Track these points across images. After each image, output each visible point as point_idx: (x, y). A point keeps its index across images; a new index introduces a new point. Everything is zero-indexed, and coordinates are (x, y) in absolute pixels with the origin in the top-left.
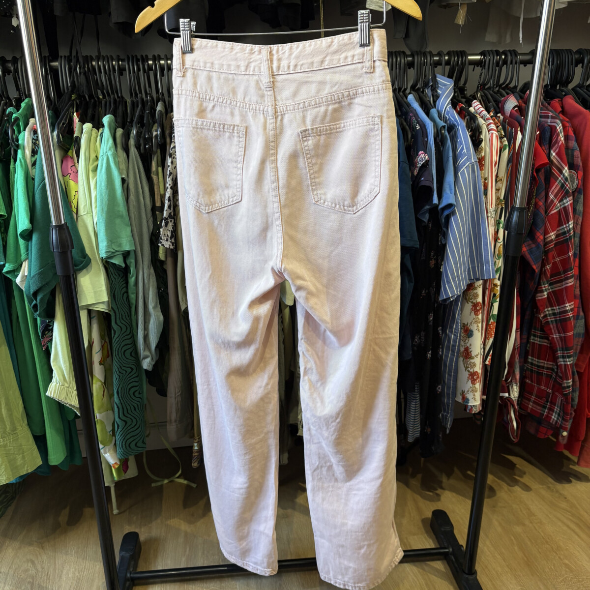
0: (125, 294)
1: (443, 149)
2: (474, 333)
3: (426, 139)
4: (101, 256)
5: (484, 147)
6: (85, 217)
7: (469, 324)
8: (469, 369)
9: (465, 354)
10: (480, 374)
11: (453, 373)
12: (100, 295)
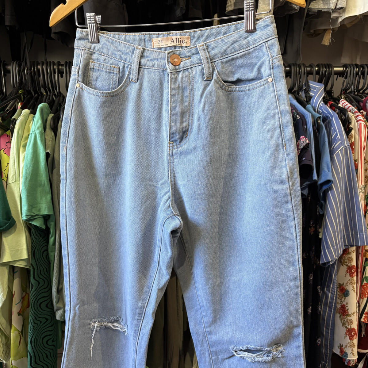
0: (45, 252)
1: (319, 136)
2: (350, 293)
3: (305, 127)
4: (23, 219)
5: (353, 135)
6: (13, 185)
7: (345, 285)
8: (347, 325)
9: (342, 311)
10: (356, 331)
11: (330, 327)
12: (21, 253)
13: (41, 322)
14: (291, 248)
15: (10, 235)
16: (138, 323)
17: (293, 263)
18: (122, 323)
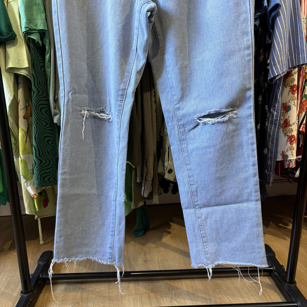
0: (42, 68)
2: (291, 107)
4: (23, 31)
6: (12, 3)
7: (287, 102)
8: (288, 134)
9: (284, 125)
10: (296, 137)
11: (275, 141)
12: (23, 62)
13: (42, 124)
14: (245, 20)
15: (12, 47)
16: (121, 104)
17: (247, 34)
18: (107, 113)
